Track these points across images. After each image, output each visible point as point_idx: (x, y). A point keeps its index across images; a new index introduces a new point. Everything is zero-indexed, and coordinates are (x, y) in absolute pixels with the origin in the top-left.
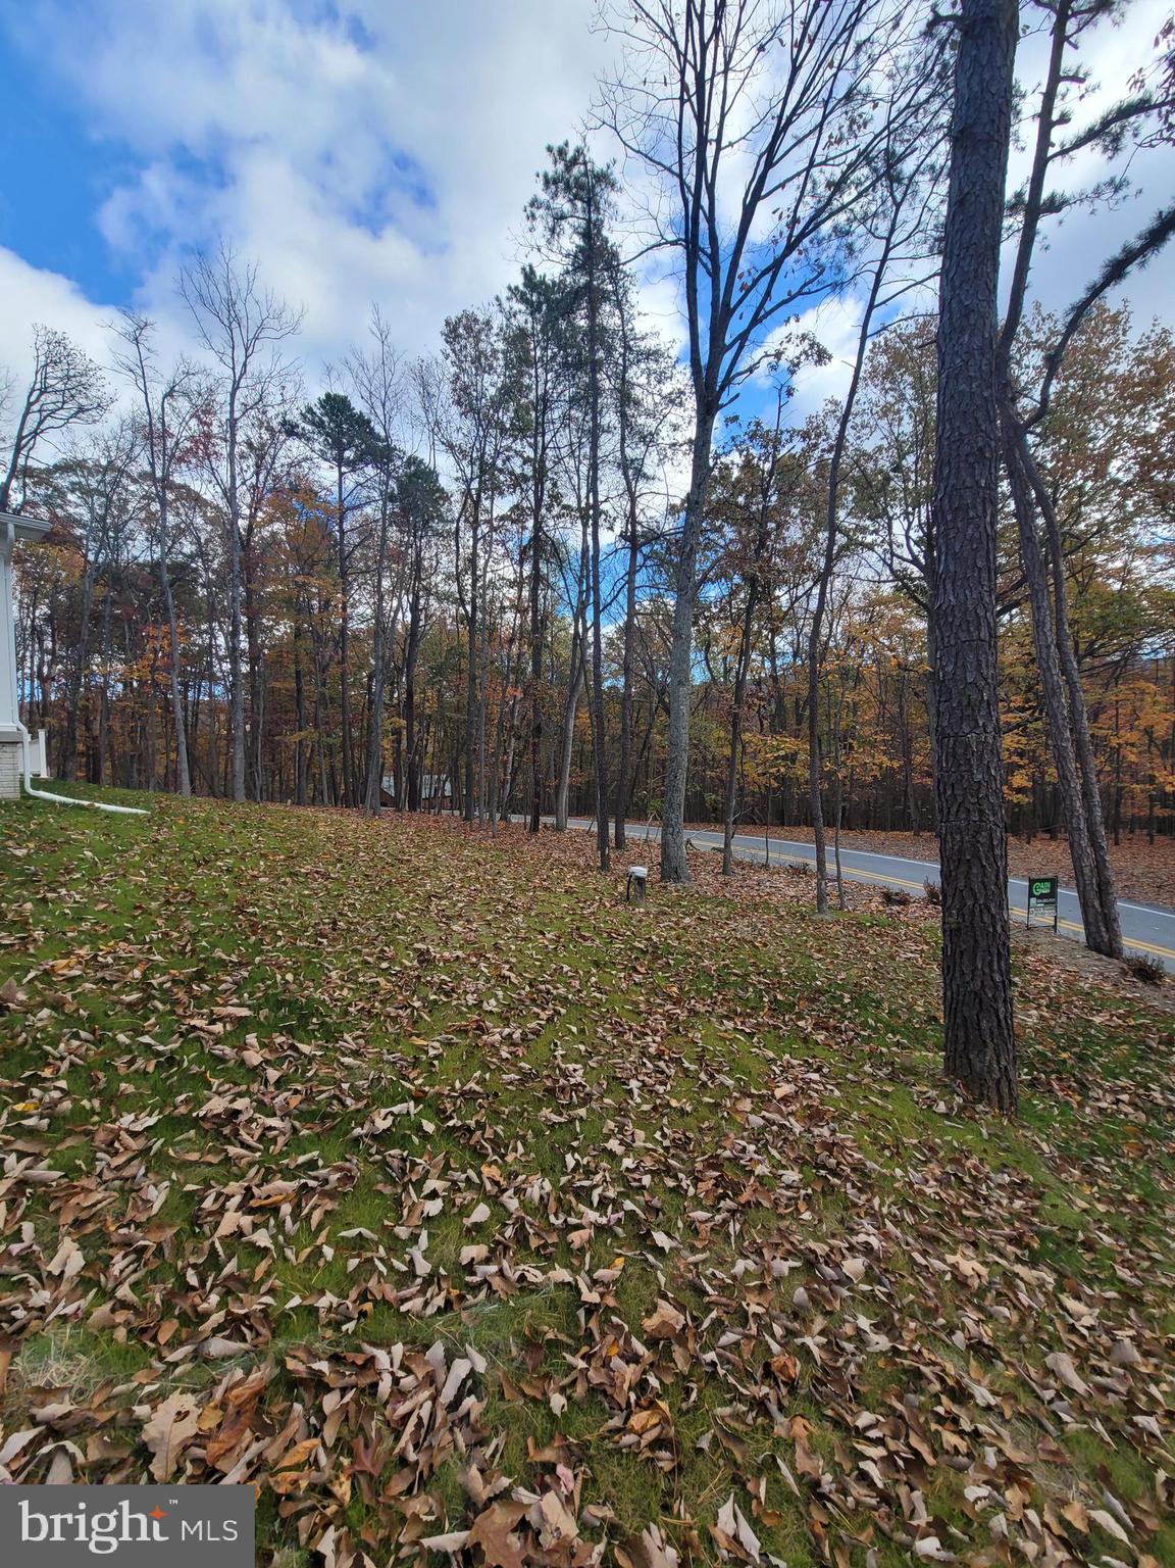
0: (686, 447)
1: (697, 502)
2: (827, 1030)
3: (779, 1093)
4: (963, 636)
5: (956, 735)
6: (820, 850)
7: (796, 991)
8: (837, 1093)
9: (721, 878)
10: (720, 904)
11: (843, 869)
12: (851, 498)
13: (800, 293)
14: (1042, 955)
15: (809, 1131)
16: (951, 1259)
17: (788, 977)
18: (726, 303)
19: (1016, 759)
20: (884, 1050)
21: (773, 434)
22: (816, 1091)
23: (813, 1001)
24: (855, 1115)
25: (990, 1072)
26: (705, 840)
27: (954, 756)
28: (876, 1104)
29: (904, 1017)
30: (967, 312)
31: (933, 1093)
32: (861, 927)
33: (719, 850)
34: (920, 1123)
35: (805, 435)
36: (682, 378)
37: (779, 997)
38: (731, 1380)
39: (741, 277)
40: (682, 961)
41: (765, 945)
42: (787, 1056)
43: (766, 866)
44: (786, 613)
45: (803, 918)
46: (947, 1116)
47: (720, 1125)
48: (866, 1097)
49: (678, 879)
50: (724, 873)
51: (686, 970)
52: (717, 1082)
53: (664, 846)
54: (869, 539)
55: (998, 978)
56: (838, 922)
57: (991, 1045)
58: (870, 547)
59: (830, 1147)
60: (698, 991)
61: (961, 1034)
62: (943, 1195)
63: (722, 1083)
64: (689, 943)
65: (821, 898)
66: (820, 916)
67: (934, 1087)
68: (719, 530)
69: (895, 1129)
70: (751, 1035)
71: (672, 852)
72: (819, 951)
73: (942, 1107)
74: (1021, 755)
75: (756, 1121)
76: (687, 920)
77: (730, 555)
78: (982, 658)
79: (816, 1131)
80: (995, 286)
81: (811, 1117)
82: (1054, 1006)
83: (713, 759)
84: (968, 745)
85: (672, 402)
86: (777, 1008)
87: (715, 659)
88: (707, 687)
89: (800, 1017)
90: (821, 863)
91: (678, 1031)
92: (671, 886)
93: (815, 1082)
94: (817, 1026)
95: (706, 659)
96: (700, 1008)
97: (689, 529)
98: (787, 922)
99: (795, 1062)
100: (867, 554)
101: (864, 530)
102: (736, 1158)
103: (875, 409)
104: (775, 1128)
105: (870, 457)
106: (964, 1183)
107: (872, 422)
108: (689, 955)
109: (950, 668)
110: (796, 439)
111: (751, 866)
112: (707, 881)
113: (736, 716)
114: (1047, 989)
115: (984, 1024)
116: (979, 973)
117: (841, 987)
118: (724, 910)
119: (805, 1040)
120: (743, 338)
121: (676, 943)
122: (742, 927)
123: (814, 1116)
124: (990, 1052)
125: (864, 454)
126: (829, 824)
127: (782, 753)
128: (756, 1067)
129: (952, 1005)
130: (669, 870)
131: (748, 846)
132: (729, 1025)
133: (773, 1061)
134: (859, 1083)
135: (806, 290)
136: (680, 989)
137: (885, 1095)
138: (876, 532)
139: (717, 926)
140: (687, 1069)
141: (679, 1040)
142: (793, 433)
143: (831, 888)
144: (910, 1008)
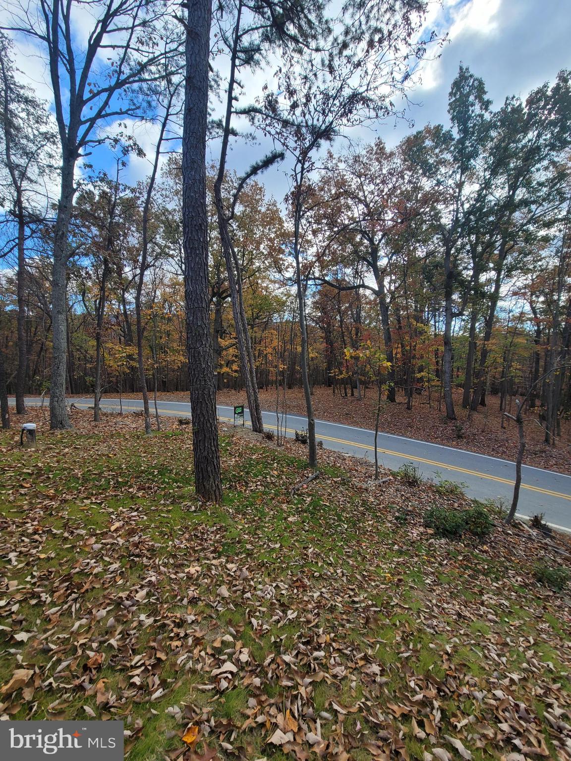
0: (58, 171)
1: (65, 207)
2: (144, 489)
3: (113, 528)
4: (196, 305)
5: (195, 348)
6: (146, 403)
7: (130, 475)
8: (145, 518)
9: (93, 424)
10: (91, 438)
11: (158, 411)
12: (162, 230)
13: (126, 112)
14: (238, 437)
15: (128, 541)
16: (186, 570)
17: (125, 469)
18: (81, 95)
19: (234, 358)
20: (171, 491)
21: (114, 184)
22: (135, 520)
23: (138, 477)
24: (153, 526)
25: (212, 487)
26: (84, 403)
27: (194, 357)
28: (164, 517)
29: (182, 474)
30: (193, 162)
31: (190, 504)
32: (167, 437)
33: (92, 408)
34: (182, 518)
35: (133, 191)
36: (52, 126)
37: (120, 480)
38: (62, 685)
39: (89, 84)
40: (59, 474)
41: (115, 455)
42: (121, 508)
43: (120, 414)
44: (131, 281)
45: (138, 438)
46: (195, 511)
47: (75, 557)
48: (159, 515)
49: (63, 427)
50: (95, 420)
51: (61, 479)
52: (75, 534)
53: (52, 409)
54: (171, 252)
55: (213, 449)
56: (156, 437)
57: (212, 477)
58: (172, 256)
59: (136, 545)
60: (68, 489)
61: (201, 475)
62: (188, 545)
63: (78, 534)
64: (66, 462)
65: (147, 427)
66: (147, 436)
67: (191, 501)
68: (88, 228)
69: (171, 525)
70: (100, 504)
71: (58, 411)
72: (145, 453)
73: (193, 508)
74: (236, 356)
75: (98, 546)
76: (67, 450)
77: (95, 243)
78: (204, 315)
79: (131, 540)
80: (204, 155)
81: (129, 534)
82: (240, 455)
83: (91, 358)
84: (199, 353)
85: (48, 139)
86: (118, 485)
87: (89, 300)
88: (84, 316)
89: (131, 487)
90: (146, 409)
91: (51, 514)
92: (58, 432)
93: (135, 516)
94: (139, 489)
95: (83, 300)
96: (69, 497)
97: (60, 220)
98: (130, 441)
99: (125, 510)
100: (170, 259)
101: (169, 248)
102: (82, 570)
103: (172, 190)
104: (109, 546)
105: (170, 213)
106: (198, 537)
107: (171, 196)
108: (65, 469)
109: (191, 318)
110: (128, 191)
111: (112, 414)
112: (84, 426)
113: (98, 334)
114: (239, 449)
115: (209, 469)
116: (206, 448)
117: (153, 468)
118: (92, 441)
119: (132, 498)
120: (92, 121)
121: (56, 465)
122: (103, 448)
123: (131, 533)
124: (212, 480)
125: (167, 210)
126: (151, 390)
127: (124, 355)
128: (100, 519)
129: (197, 465)
130: (57, 422)
131: (108, 404)
132: (87, 502)
133: (112, 513)
134: (157, 510)
135: (129, 112)
136: (56, 490)
137: (168, 511)
138: (174, 250)
139: (86, 450)
140: (55, 534)
141: (52, 519)
142: (126, 187)
143: (152, 420)
144: (185, 470)
